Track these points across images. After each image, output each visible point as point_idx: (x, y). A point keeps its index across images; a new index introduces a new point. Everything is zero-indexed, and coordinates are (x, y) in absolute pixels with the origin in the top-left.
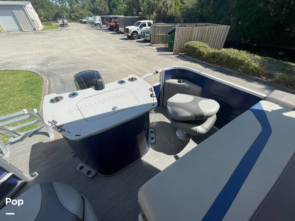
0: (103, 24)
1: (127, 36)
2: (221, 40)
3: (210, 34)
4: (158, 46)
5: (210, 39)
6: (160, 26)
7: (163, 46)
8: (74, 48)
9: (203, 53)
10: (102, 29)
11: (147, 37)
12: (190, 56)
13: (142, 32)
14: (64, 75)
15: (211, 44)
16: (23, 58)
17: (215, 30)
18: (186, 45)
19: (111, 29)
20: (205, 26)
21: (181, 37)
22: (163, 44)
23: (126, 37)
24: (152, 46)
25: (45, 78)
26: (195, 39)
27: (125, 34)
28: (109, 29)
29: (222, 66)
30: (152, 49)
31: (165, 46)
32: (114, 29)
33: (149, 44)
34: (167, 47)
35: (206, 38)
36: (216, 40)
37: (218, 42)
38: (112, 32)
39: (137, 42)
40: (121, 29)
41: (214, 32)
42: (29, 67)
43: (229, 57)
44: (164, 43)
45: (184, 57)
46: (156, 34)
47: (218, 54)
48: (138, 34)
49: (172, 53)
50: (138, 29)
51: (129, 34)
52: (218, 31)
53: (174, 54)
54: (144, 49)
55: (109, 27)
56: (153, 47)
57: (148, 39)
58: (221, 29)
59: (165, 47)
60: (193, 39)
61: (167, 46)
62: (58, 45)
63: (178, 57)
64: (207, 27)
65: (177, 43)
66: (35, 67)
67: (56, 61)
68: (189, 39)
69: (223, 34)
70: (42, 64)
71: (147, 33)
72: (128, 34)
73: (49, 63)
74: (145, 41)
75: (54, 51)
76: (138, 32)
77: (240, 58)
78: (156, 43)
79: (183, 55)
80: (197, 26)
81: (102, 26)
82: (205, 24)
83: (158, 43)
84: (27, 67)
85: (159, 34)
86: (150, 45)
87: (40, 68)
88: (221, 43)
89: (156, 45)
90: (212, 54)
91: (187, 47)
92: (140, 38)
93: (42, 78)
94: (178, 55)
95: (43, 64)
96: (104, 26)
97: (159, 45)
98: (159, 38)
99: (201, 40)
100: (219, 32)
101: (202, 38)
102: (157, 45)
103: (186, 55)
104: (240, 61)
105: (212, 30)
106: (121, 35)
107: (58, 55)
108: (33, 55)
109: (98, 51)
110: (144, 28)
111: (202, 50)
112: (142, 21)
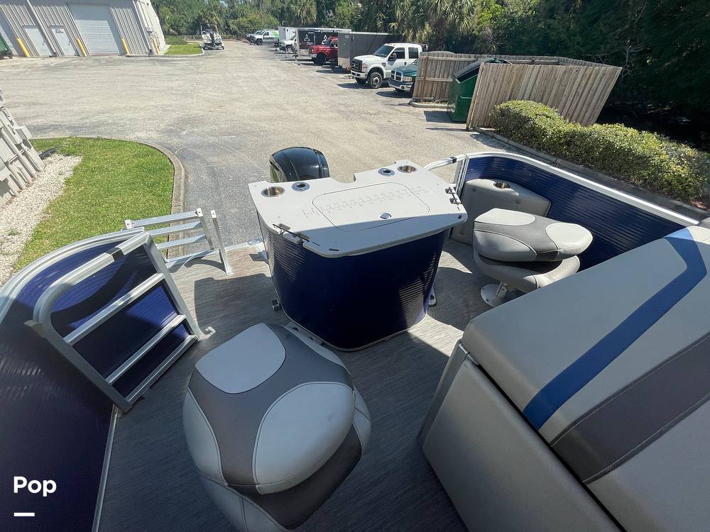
0: (301, 47)
1: (357, 79)
2: (594, 101)
3: (565, 86)
4: (430, 107)
5: (564, 98)
6: (440, 58)
7: (441, 107)
8: (236, 100)
9: (544, 133)
10: (298, 60)
11: (404, 83)
12: (509, 138)
13: (393, 72)
14: (215, 159)
15: (565, 111)
16: (130, 115)
17: (580, 76)
18: (501, 109)
19: (319, 60)
20: (554, 64)
21: (491, 87)
22: (441, 102)
23: (354, 81)
24: (414, 106)
25: (177, 162)
26: (526, 96)
27: (353, 74)
28: (313, 60)
29: (589, 167)
30: (413, 114)
31: (448, 108)
32: (326, 60)
33: (407, 100)
34: (453, 111)
35: (555, 96)
36: (580, 99)
37: (585, 106)
38: (320, 68)
39: (379, 93)
40: (343, 62)
41: (578, 80)
42: (141, 136)
43: (610, 146)
44: (445, 102)
45: (493, 137)
46: (427, 79)
47: (583, 136)
48: (383, 75)
49: (464, 126)
50: (384, 64)
51: (363, 76)
52: (589, 79)
53: (467, 130)
54: (394, 112)
55: (314, 56)
56: (417, 109)
57: (406, 89)
58: (597, 74)
59: (445, 110)
60: (520, 95)
61: (453, 108)
62: (201, 91)
63: (477, 137)
64: (561, 69)
65: (478, 104)
66: (155, 135)
67: (197, 127)
68: (511, 94)
69: (601, 86)
70: (169, 132)
71: (407, 74)
72: (358, 75)
73: (185, 130)
74: (399, 94)
75: (193, 104)
76: (385, 71)
77: (639, 150)
78: (425, 101)
79: (489, 133)
80: (533, 63)
81: (298, 53)
82: (555, 59)
83: (430, 101)
84: (139, 135)
85: (436, 79)
86: (409, 104)
87: (165, 138)
88: (594, 109)
89: (424, 104)
90: (566, 134)
91: (503, 113)
92: (386, 85)
93: (170, 161)
94: (477, 131)
95: (171, 131)
96: (304, 52)
97: (432, 104)
98: (434, 88)
99: (542, 98)
100: (590, 81)
101: (543, 94)
102: (427, 104)
103: (498, 132)
104: (640, 158)
105: (573, 76)
106: (342, 76)
107: (201, 113)
108: (149, 110)
109: (288, 110)
110: (399, 62)
111: (541, 123)
112: (397, 46)
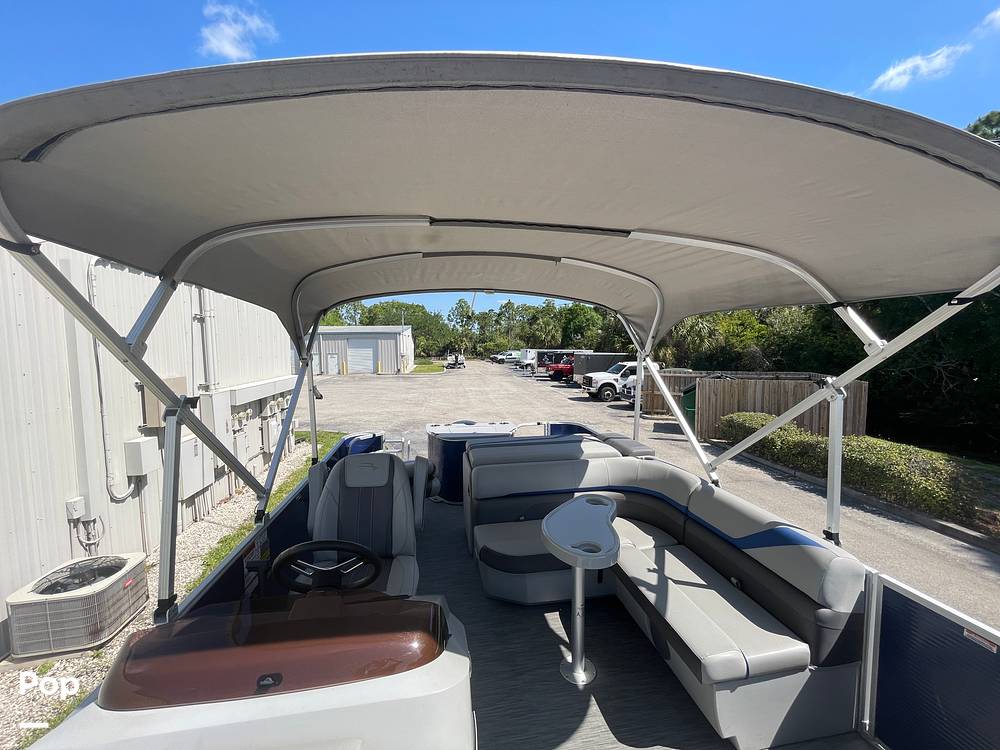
1: (589, 393)
2: (850, 415)
4: (660, 419)
6: (668, 374)
7: (674, 420)
9: (773, 443)
10: (535, 377)
13: (624, 387)
15: (816, 424)
18: (727, 421)
19: (557, 376)
20: (805, 379)
21: (713, 399)
23: (587, 395)
24: (645, 418)
26: (758, 405)
27: (585, 388)
28: (550, 376)
30: (640, 425)
32: (561, 377)
38: (556, 383)
39: (611, 407)
40: (577, 378)
46: (656, 393)
48: (615, 390)
50: (617, 380)
51: (593, 390)
54: (619, 423)
55: (551, 373)
56: (647, 421)
60: (750, 407)
63: (708, 449)
64: (789, 383)
65: (702, 415)
68: (738, 406)
69: (851, 400)
72: (589, 390)
76: (617, 386)
78: (657, 413)
79: (720, 445)
81: (536, 371)
82: (805, 374)
83: (663, 414)
88: (854, 422)
89: (656, 416)
90: (797, 444)
91: (731, 424)
92: (618, 399)
94: (708, 443)
97: (664, 417)
101: (779, 407)
102: (659, 416)
103: (730, 444)
105: (808, 390)
106: (575, 390)
110: (631, 378)
112: (630, 364)
